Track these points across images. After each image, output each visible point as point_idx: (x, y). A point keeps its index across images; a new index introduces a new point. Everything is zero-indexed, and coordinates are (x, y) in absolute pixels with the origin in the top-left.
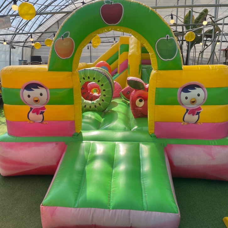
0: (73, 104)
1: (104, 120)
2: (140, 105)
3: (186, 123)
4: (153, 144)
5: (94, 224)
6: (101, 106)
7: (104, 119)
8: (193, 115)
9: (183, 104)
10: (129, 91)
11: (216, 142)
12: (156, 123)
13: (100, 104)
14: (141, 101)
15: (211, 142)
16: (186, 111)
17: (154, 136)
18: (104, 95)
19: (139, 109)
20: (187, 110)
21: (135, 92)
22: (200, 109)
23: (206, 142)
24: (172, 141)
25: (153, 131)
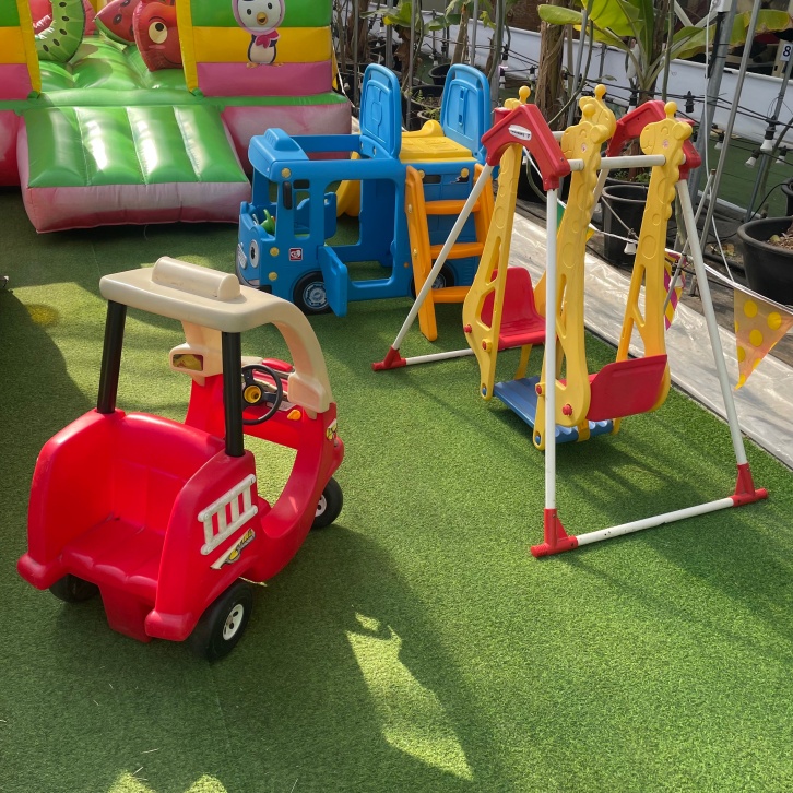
0: (18, 25)
1: (79, 80)
2: (160, 37)
3: (254, 65)
4: (199, 107)
5: (123, 208)
6: (61, 47)
7: (78, 75)
8: (265, 47)
9: (244, 25)
10: (119, 15)
11: (310, 100)
12: (200, 66)
13: (55, 42)
14: (159, 28)
15: (303, 100)
16: (251, 39)
17: (200, 94)
18: (65, 18)
19: (158, 47)
20: (254, 37)
21: (144, 6)
22: (275, 34)
23: (293, 100)
24: (234, 102)
25: (196, 84)
